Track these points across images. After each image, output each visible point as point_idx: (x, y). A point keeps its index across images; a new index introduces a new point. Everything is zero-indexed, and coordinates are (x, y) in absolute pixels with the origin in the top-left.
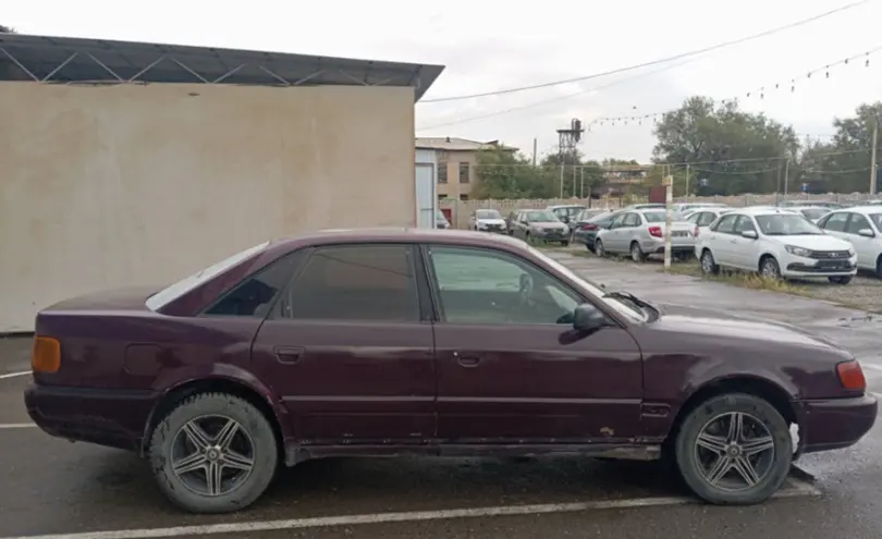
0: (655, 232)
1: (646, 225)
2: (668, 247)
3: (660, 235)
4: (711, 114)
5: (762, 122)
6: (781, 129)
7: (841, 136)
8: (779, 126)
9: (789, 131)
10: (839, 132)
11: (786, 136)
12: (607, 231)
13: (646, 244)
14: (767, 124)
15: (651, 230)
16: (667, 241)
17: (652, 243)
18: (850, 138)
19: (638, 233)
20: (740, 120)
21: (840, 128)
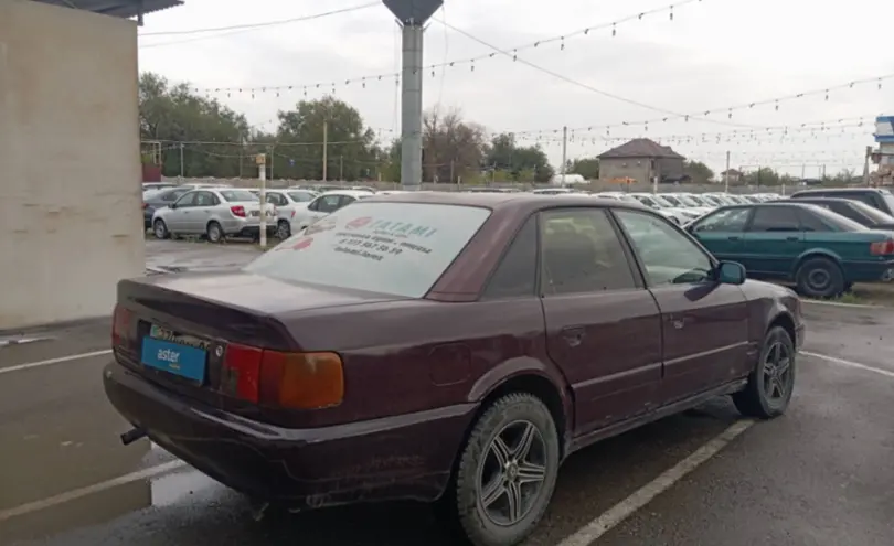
0: (238, 211)
1: (225, 205)
2: (263, 226)
3: (243, 215)
4: (164, 93)
5: (216, 108)
6: (234, 116)
7: (285, 128)
8: (232, 113)
9: (241, 118)
10: (284, 124)
11: (238, 124)
12: (171, 211)
13: (226, 223)
14: (220, 110)
15: (233, 209)
16: (262, 220)
17: (235, 223)
18: (292, 131)
19: (215, 212)
20: (194, 102)
21: (283, 120)
